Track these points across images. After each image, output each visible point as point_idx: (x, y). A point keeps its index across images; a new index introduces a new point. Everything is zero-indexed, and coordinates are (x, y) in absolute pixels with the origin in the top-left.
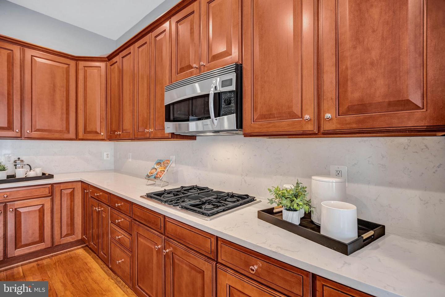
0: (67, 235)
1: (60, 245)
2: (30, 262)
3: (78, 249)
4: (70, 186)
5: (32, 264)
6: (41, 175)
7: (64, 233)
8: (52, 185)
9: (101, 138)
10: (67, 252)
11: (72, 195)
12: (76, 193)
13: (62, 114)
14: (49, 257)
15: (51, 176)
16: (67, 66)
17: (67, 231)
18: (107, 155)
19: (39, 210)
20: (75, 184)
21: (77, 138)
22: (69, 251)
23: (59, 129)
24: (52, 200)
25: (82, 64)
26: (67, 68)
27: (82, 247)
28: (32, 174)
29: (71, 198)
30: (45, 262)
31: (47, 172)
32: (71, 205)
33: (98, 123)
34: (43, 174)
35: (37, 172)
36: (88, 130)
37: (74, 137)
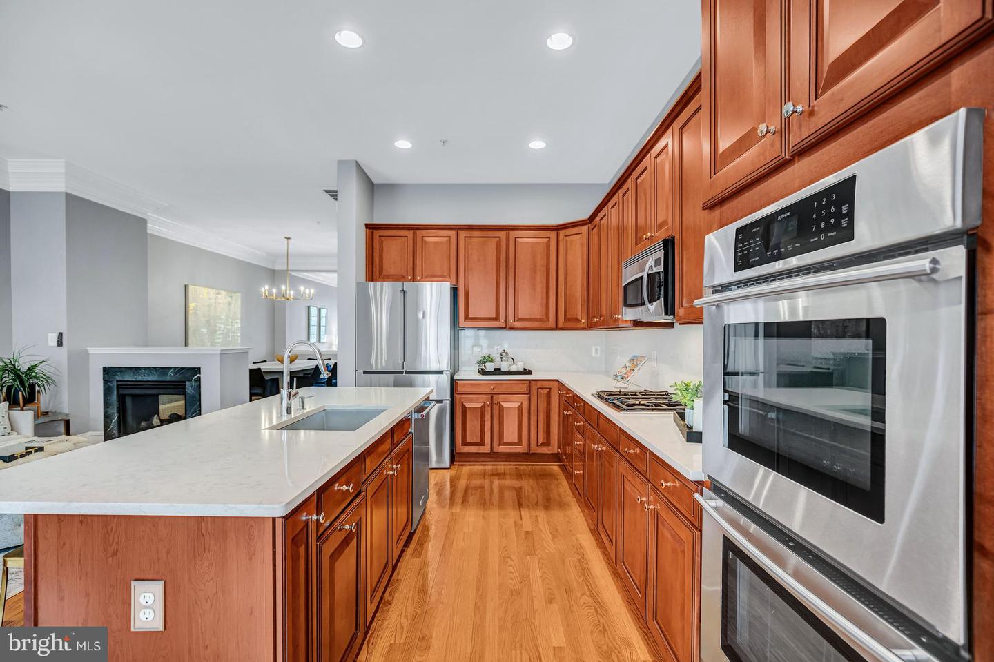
0: (543, 444)
1: (536, 453)
2: (511, 465)
3: (554, 465)
4: (546, 385)
5: (512, 467)
6: (522, 370)
7: (541, 441)
8: (530, 381)
9: (582, 326)
10: (543, 465)
11: (549, 395)
12: (552, 395)
13: (542, 298)
14: (526, 465)
15: (530, 372)
16: (547, 240)
17: (544, 439)
18: (597, 349)
19: (518, 408)
20: (551, 383)
21: (557, 328)
22: (545, 465)
23: (539, 317)
24: (530, 399)
25: (562, 233)
26: (547, 243)
27: (558, 465)
28: (514, 368)
29: (547, 400)
30: (522, 468)
31: (528, 369)
32: (547, 408)
33: (579, 307)
34: (525, 369)
35: (519, 366)
36: (568, 316)
37: (554, 326)
